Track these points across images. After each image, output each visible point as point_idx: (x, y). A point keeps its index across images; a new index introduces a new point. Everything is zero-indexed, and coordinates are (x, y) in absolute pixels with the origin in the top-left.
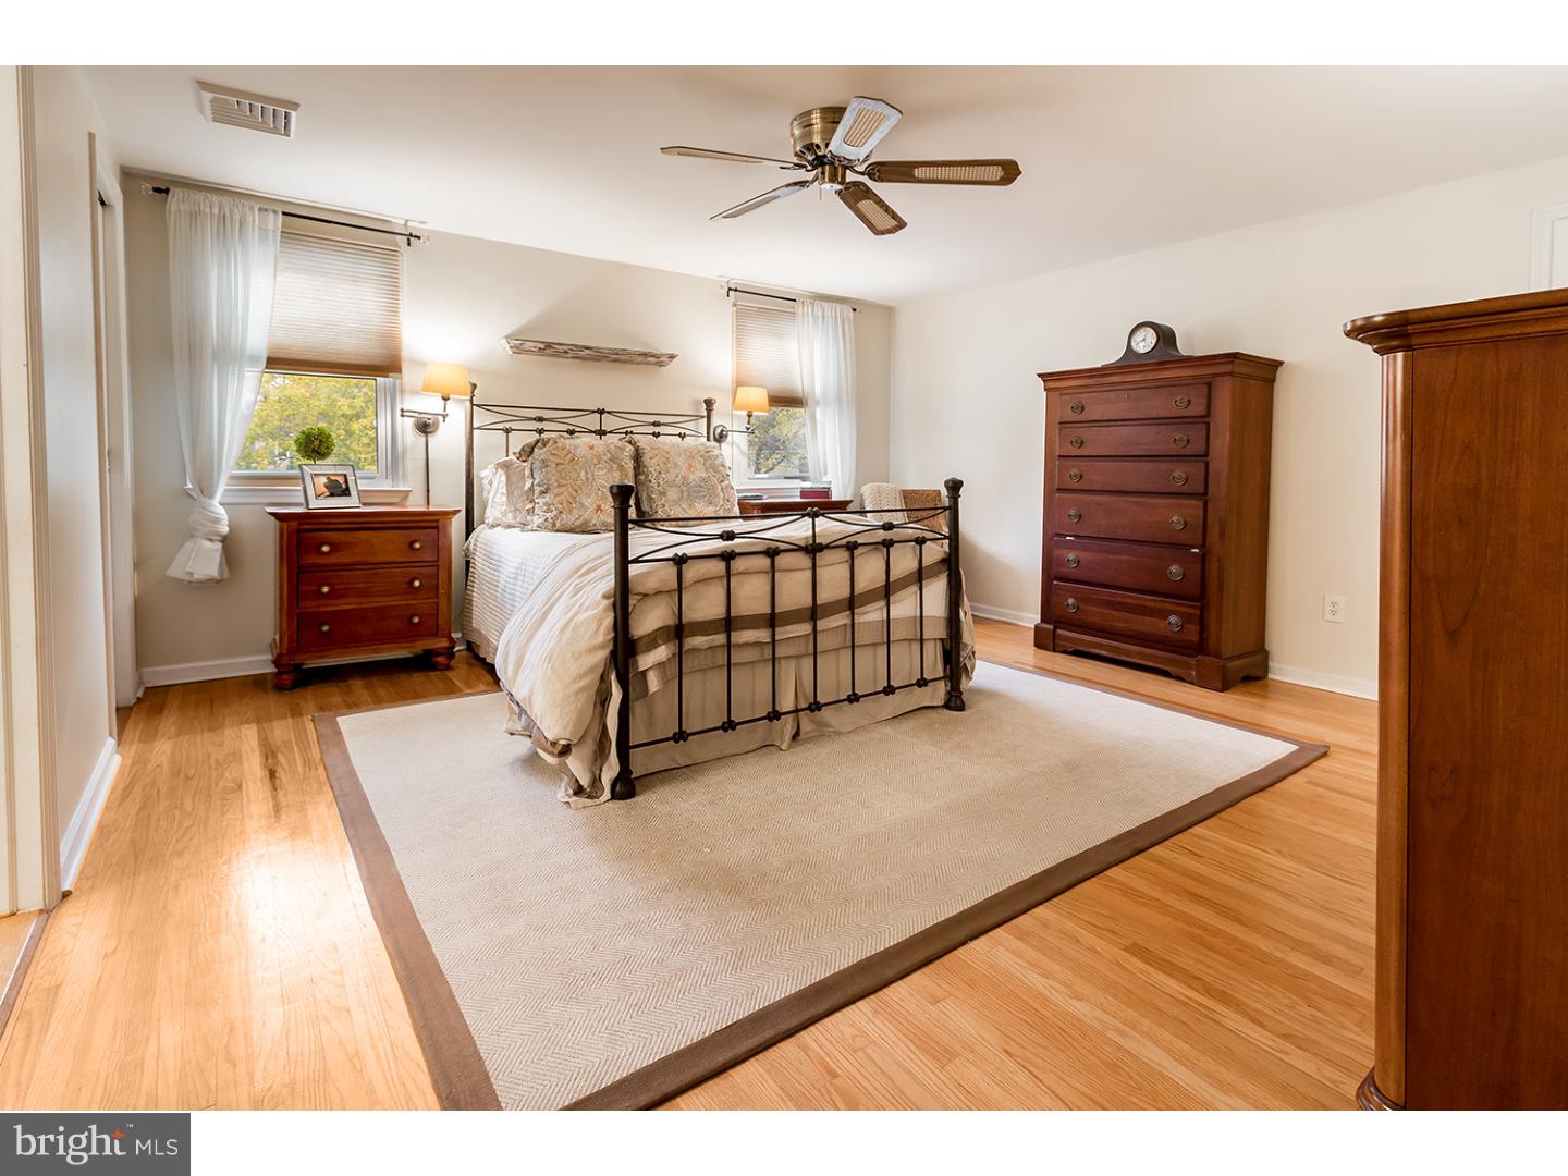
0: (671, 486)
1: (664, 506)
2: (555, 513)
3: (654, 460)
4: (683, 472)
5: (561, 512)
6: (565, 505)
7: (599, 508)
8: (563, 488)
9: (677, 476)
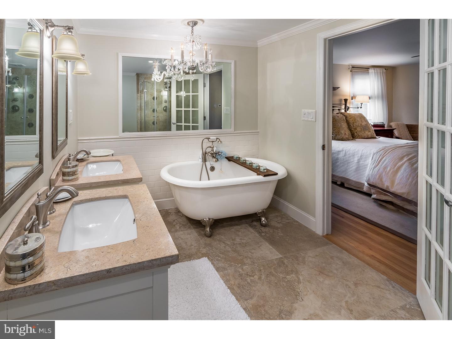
0: (358, 127)
1: (357, 132)
2: (335, 135)
3: (351, 119)
4: (360, 123)
5: (336, 135)
6: (337, 133)
7: (345, 134)
8: (335, 128)
9: (359, 124)
